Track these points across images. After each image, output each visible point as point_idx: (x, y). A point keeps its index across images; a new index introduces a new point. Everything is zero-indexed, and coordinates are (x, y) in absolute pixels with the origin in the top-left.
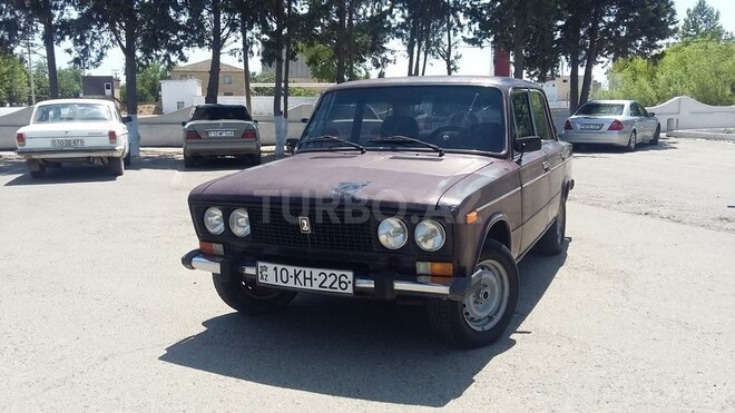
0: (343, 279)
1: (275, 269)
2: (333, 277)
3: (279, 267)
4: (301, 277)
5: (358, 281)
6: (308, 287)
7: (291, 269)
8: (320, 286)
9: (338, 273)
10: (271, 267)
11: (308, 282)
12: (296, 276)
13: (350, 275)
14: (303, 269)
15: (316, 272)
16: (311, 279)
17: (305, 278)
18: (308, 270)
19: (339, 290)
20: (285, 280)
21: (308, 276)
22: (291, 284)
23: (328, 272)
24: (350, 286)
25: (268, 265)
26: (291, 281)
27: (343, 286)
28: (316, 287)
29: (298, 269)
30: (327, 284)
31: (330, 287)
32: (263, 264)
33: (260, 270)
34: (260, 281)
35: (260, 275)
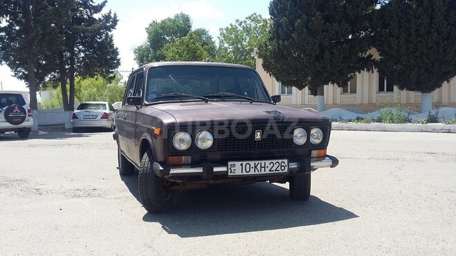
0: (283, 164)
1: (242, 164)
2: (277, 164)
3: (244, 163)
4: (259, 167)
5: (290, 164)
6: (263, 172)
7: (252, 163)
8: (270, 171)
9: (280, 161)
10: (238, 164)
11: (263, 169)
12: (256, 167)
13: (286, 161)
14: (260, 162)
15: (268, 162)
16: (264, 167)
17: (261, 167)
18: (263, 162)
19: (281, 171)
20: (248, 170)
21: (263, 165)
22: (252, 172)
23: (274, 161)
24: (286, 168)
25: (235, 163)
26: (252, 170)
27: (283, 168)
28: (267, 171)
29: (257, 162)
30: (274, 169)
31: (276, 170)
32: (232, 163)
33: (229, 167)
34: (229, 174)
35: (230, 170)
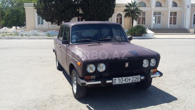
0: (138, 78)
1: (119, 79)
3: (120, 78)
4: (127, 80)
5: (141, 77)
6: (129, 82)
7: (124, 78)
9: (137, 76)
10: (117, 79)
12: (125, 80)
14: (127, 77)
15: (131, 77)
16: (129, 80)
18: (129, 77)
19: (137, 81)
20: (122, 81)
22: (124, 82)
23: (134, 77)
24: (139, 79)
25: (116, 78)
27: (138, 79)
28: (131, 82)
30: (134, 80)
31: (135, 81)
32: (115, 79)
33: (113, 80)
34: (113, 84)
35: (113, 82)
